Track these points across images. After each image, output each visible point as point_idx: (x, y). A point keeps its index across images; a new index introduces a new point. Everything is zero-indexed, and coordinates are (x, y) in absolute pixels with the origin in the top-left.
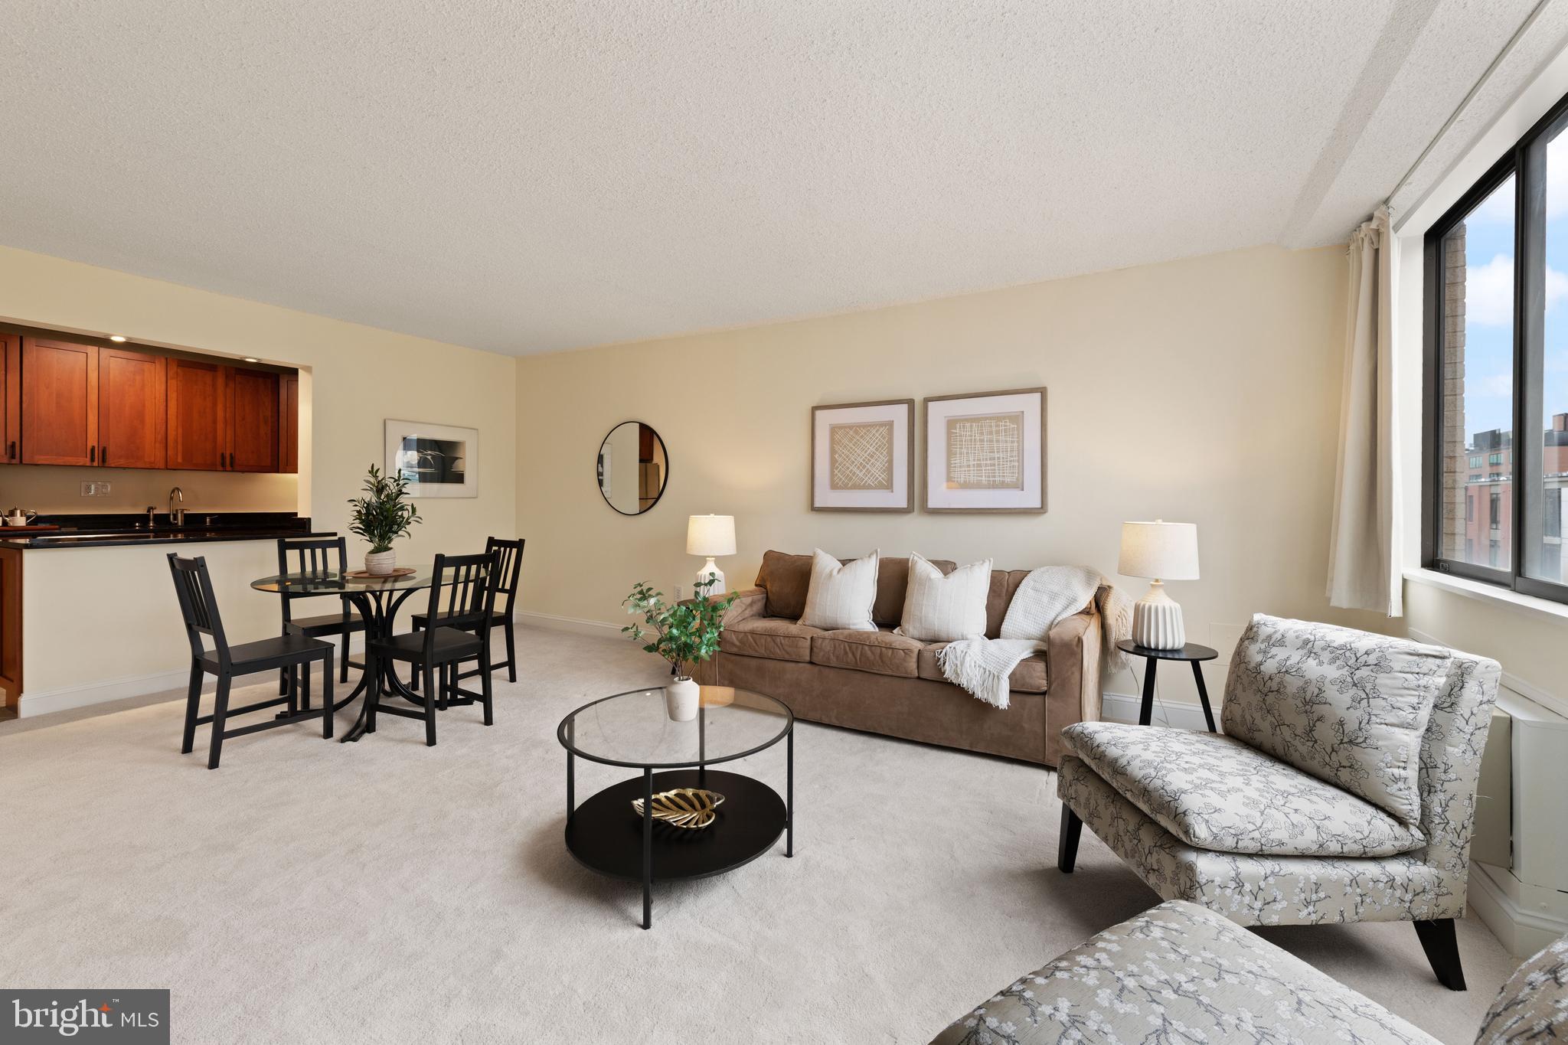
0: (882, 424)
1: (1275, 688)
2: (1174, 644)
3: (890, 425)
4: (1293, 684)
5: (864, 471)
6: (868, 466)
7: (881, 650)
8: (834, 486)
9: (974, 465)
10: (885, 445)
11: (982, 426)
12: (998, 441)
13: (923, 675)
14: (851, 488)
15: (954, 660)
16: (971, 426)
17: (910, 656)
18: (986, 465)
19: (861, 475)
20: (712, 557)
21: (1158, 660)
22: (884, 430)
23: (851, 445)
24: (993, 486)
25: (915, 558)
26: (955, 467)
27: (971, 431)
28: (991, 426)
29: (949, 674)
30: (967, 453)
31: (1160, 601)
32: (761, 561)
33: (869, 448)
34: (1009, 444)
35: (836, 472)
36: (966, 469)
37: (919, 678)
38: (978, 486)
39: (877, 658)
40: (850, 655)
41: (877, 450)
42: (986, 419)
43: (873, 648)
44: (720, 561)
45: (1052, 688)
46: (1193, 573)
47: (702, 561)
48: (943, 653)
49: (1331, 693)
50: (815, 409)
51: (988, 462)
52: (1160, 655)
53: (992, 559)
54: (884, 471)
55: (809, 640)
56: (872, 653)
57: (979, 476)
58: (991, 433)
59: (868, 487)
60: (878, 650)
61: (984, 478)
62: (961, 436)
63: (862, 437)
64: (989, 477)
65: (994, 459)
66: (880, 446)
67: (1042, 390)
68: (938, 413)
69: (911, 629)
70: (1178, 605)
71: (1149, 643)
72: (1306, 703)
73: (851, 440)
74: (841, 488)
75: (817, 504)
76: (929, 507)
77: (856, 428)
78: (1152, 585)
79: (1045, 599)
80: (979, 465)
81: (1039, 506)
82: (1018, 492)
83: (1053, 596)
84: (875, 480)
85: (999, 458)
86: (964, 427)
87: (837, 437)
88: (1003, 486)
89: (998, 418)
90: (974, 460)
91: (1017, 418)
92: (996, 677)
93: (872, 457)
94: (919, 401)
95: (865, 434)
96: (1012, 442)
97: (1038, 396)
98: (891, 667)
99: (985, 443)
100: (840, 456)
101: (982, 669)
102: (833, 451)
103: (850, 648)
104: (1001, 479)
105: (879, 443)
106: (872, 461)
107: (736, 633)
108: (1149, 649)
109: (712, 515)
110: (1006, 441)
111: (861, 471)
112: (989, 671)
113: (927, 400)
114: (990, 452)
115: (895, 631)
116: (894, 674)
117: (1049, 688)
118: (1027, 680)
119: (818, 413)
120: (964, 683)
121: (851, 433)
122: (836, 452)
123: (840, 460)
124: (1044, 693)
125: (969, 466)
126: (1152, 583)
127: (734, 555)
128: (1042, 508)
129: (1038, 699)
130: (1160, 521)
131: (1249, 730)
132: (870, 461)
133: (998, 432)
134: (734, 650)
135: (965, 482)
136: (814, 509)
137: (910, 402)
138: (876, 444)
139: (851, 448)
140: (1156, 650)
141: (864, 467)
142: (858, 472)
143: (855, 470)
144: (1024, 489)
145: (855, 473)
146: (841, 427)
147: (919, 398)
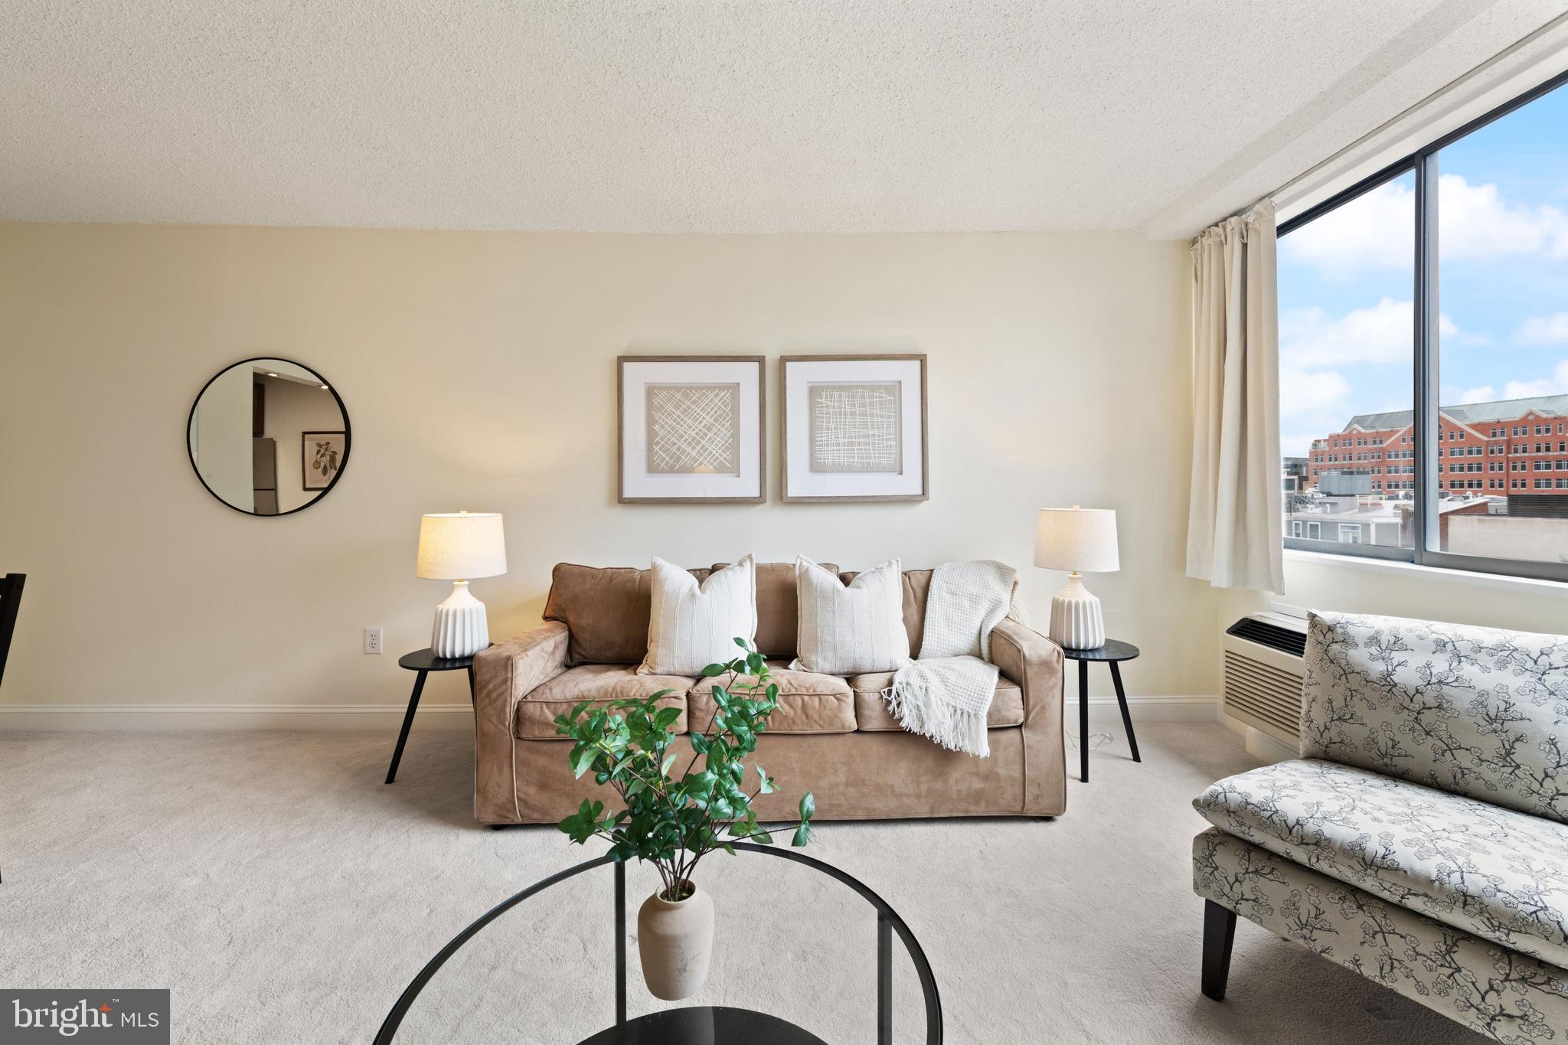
0: (722, 387)
1: (1432, 703)
2: (1095, 643)
3: (735, 388)
5: (698, 448)
6: (704, 442)
7: (803, 701)
8: (652, 468)
9: (844, 443)
10: (728, 415)
11: (853, 396)
12: (872, 415)
13: (867, 727)
14: (679, 471)
15: (914, 701)
16: (840, 396)
17: (845, 702)
18: (859, 444)
19: (694, 453)
20: (466, 580)
21: (1088, 662)
22: (726, 395)
23: (678, 413)
24: (866, 469)
25: (804, 563)
26: (821, 445)
27: (840, 401)
28: (864, 397)
29: (909, 722)
30: (836, 429)
31: (1081, 595)
32: (548, 581)
33: (704, 418)
34: (885, 420)
35: (656, 449)
36: (836, 448)
37: (858, 731)
38: (849, 469)
39: (799, 710)
41: (716, 420)
42: (858, 387)
43: (791, 698)
44: (476, 587)
45: (1031, 718)
46: (1113, 565)
47: (447, 588)
48: (894, 692)
49: (1524, 706)
50: (622, 360)
51: (861, 440)
52: (1090, 657)
53: (899, 559)
54: (727, 449)
55: (684, 698)
56: (791, 706)
57: (851, 457)
58: (864, 405)
59: (704, 470)
60: (799, 700)
61: (856, 460)
62: (828, 407)
63: (695, 402)
64: (862, 458)
65: (868, 436)
66: (720, 416)
67: (922, 358)
68: (798, 376)
69: (821, 662)
70: (1095, 600)
71: (1078, 644)
72: (1490, 720)
73: (677, 407)
74: (663, 471)
75: (628, 493)
76: (789, 495)
77: (687, 390)
78: (1070, 578)
79: (966, 604)
80: (851, 444)
81: (920, 493)
82: (895, 477)
83: (975, 600)
84: (715, 461)
85: (873, 436)
86: (831, 396)
87: (657, 401)
88: (879, 469)
89: (873, 388)
90: (845, 438)
91: (895, 389)
92: (972, 716)
93: (709, 429)
94: (771, 357)
95: (699, 398)
96: (889, 417)
97: (917, 363)
98: (821, 722)
99: (858, 417)
100: (663, 427)
101: (950, 708)
102: (650, 421)
104: (877, 460)
105: (720, 412)
106: (710, 435)
107: (553, 706)
108: (1078, 650)
109: (463, 513)
110: (882, 416)
111: (694, 448)
112: (961, 709)
113: (784, 360)
114: (863, 428)
115: (792, 665)
116: (825, 732)
117: (1026, 718)
118: (1004, 713)
119: (628, 367)
120: (930, 730)
121: (678, 395)
122: (656, 422)
123: (662, 432)
124: (1020, 727)
125: (838, 444)
126: (1071, 575)
127: (506, 574)
128: (923, 494)
129: (1014, 734)
130: (1077, 508)
131: (1383, 756)
132: (706, 435)
133: (872, 404)
134: (551, 733)
135: (834, 464)
136: (623, 501)
137: (761, 360)
138: (716, 412)
139: (679, 417)
140: (1085, 651)
141: (698, 443)
142: (689, 450)
143: (684, 446)
144: (901, 474)
145: (684, 451)
146: (662, 387)
147: (772, 356)
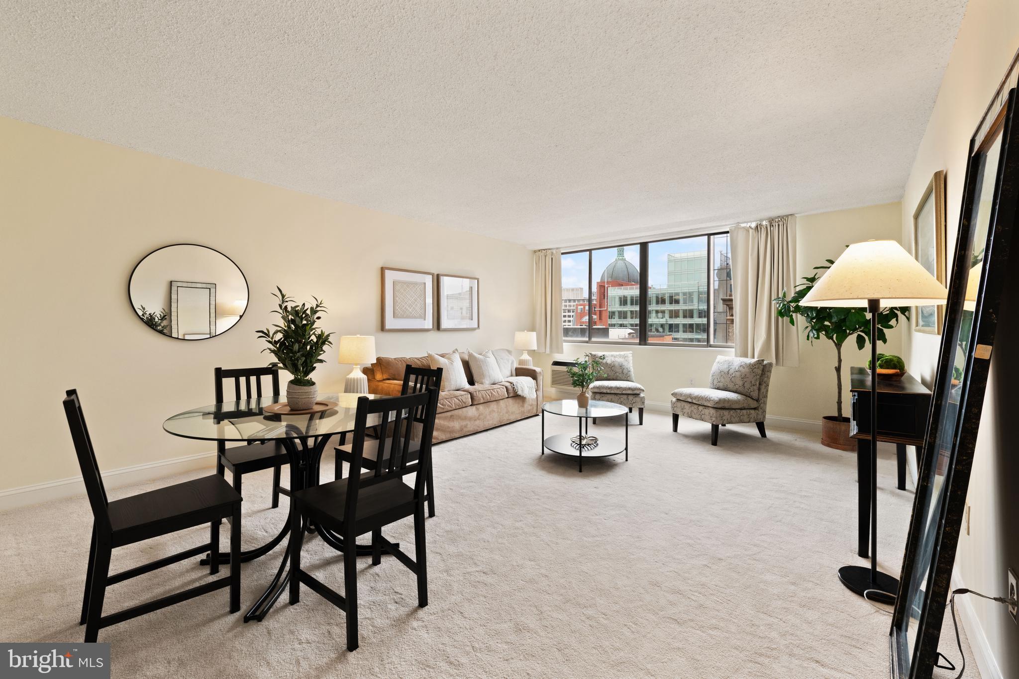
0: (420, 283)
3: (424, 285)
4: (617, 364)
5: (412, 308)
6: (414, 305)
8: (395, 316)
10: (422, 295)
13: (510, 396)
14: (405, 317)
17: (505, 389)
19: (410, 310)
22: (421, 287)
23: (405, 293)
25: (470, 351)
29: (520, 393)
31: (527, 357)
33: (414, 296)
35: (397, 308)
37: (507, 397)
40: (488, 396)
41: (418, 297)
46: (535, 348)
48: (515, 385)
49: (624, 364)
50: (384, 268)
54: (421, 309)
59: (415, 317)
61: (460, 315)
63: (411, 289)
64: (462, 314)
67: (477, 278)
68: (443, 282)
70: (531, 358)
72: (620, 366)
73: (404, 290)
74: (399, 318)
75: (386, 327)
76: (441, 328)
77: (408, 284)
79: (506, 361)
81: (477, 327)
82: (470, 321)
84: (417, 314)
87: (397, 287)
88: (466, 318)
93: (416, 301)
95: (412, 287)
97: (476, 281)
100: (399, 298)
102: (394, 296)
103: (487, 392)
104: (466, 315)
112: (530, 387)
113: (439, 275)
119: (386, 272)
120: (524, 393)
121: (405, 286)
122: (397, 297)
123: (399, 301)
136: (384, 330)
137: (432, 274)
138: (418, 294)
139: (405, 295)
143: (407, 307)
144: (472, 320)
145: (407, 309)
146: (400, 282)
147: (436, 274)
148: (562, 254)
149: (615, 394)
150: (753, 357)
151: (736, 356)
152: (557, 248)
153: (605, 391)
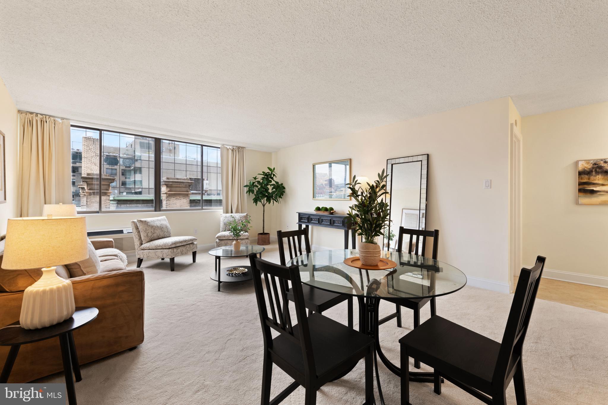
148: (72, 126)
149: (183, 246)
150: (232, 212)
151: (224, 213)
152: (63, 119)
153: (178, 245)
